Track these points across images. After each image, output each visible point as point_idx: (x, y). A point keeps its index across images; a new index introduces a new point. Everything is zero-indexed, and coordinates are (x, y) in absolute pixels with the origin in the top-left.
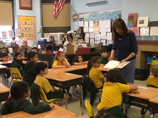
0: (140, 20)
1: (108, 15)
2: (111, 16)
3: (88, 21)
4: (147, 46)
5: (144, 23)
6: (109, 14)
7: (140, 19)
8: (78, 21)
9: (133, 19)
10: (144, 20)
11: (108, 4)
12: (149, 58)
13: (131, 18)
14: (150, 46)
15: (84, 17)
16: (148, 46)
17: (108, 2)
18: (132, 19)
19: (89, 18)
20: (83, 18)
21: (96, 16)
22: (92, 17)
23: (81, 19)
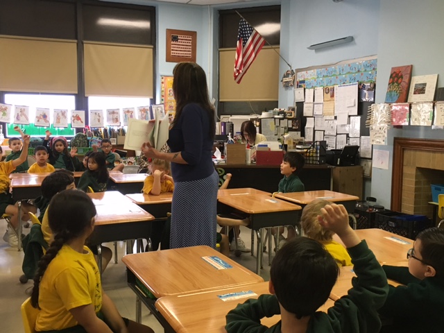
0: (416, 85)
1: (354, 71)
2: (360, 73)
3: (312, 87)
4: (431, 154)
5: (426, 92)
6: (357, 70)
7: (417, 80)
8: (293, 88)
9: (400, 80)
10: (425, 84)
11: (355, 44)
12: (436, 189)
13: (396, 79)
14: (438, 156)
15: (306, 77)
16: (434, 154)
17: (356, 40)
18: (397, 82)
20: (303, 82)
21: (329, 75)
22: (321, 79)
23: (300, 82)
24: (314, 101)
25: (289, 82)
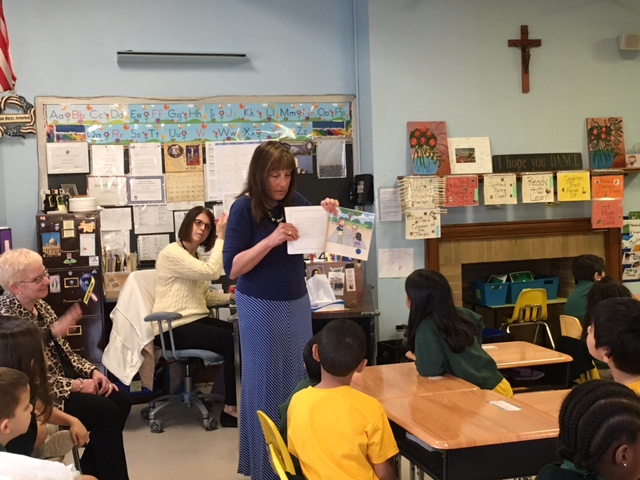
0: (457, 150)
1: (258, 119)
3: (117, 142)
4: (485, 244)
5: (477, 159)
6: (264, 117)
7: (455, 143)
9: (432, 142)
10: (473, 150)
11: (252, 69)
13: (423, 139)
14: (495, 244)
15: (87, 118)
16: (488, 243)
17: (255, 63)
19: (126, 128)
20: (80, 128)
21: (176, 119)
22: (150, 126)
23: (60, 128)
24: (127, 170)
25: (19, 126)
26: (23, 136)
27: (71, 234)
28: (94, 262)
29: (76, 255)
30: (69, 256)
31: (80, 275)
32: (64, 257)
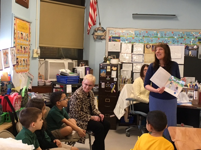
2: (183, 39)
6: (180, 36)
15: (121, 35)
19: (133, 38)
22: (141, 38)
23: (113, 37)
24: (132, 52)
25: (101, 36)
26: (102, 39)
27: (109, 70)
28: (115, 80)
29: (110, 77)
30: (108, 77)
31: (111, 84)
32: (106, 77)
